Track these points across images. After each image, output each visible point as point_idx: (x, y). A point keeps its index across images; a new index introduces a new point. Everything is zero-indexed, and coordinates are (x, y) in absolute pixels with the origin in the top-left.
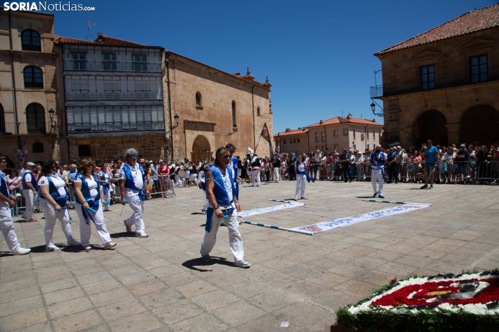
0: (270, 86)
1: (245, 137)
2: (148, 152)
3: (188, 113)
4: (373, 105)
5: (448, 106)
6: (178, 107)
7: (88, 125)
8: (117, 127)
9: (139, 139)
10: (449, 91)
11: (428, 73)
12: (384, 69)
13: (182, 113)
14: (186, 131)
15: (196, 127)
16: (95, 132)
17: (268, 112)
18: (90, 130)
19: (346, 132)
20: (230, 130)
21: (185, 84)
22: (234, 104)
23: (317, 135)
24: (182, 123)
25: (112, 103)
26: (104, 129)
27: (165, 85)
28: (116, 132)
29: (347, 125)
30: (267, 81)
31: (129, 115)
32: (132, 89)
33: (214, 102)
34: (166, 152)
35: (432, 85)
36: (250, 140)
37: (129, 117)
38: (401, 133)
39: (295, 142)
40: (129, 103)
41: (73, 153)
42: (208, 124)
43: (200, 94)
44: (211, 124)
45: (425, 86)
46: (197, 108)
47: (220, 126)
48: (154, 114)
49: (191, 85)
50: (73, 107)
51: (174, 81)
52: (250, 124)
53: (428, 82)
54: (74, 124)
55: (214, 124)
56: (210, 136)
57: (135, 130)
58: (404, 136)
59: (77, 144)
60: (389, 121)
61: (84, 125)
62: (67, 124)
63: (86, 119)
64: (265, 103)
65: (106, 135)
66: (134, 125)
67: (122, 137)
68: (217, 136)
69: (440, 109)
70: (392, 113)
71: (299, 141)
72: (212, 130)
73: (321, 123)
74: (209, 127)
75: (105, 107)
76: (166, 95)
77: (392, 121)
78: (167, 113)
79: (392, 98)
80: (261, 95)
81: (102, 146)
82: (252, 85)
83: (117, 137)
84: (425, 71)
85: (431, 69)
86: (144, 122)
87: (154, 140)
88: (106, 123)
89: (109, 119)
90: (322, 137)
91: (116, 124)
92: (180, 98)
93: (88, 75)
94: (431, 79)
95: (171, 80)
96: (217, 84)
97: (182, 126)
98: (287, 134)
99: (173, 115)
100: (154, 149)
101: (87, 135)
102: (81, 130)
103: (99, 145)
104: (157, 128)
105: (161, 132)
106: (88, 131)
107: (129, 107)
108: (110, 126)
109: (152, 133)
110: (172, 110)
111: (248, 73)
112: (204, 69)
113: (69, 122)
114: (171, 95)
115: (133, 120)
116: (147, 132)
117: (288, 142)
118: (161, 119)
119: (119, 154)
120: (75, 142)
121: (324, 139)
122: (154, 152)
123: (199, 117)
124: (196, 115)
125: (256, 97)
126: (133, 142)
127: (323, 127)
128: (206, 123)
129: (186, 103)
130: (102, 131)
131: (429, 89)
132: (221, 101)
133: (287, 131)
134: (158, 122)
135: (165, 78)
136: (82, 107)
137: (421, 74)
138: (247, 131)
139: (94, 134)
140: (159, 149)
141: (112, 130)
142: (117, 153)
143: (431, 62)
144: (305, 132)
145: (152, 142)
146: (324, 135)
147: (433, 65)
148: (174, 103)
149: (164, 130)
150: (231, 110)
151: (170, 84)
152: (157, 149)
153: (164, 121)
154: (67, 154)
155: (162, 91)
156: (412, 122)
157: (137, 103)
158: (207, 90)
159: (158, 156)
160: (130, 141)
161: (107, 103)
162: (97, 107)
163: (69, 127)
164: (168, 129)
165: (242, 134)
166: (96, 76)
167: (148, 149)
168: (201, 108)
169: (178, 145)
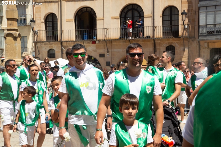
50: (207, 7)
54: (206, 25)
59: (208, 47)
61: (217, 26)
62: (199, 26)
63: (219, 20)
101: (219, 37)
102: (213, 32)
106: (220, 32)
113: (201, 23)
120: (206, 45)
136: (216, 6)
163: (201, 29)
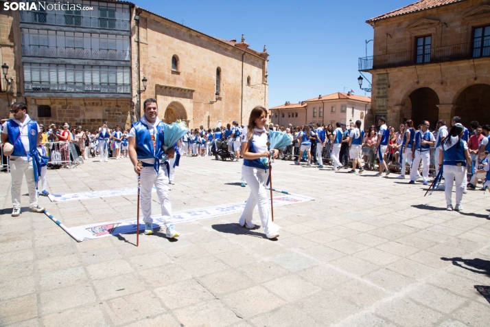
0: (267, 55)
1: (231, 108)
2: (113, 117)
3: (162, 77)
4: (360, 78)
5: (442, 83)
6: (149, 70)
7: (47, 83)
8: (79, 88)
9: (104, 102)
10: (445, 66)
11: (424, 45)
12: (376, 39)
13: (153, 76)
14: (158, 96)
15: (170, 92)
16: (54, 91)
17: (261, 82)
18: (49, 89)
19: (344, 109)
20: (212, 98)
21: (160, 45)
22: (219, 71)
23: (315, 111)
24: (154, 87)
25: (73, 62)
26: (65, 89)
27: (134, 45)
28: (77, 93)
29: (346, 101)
30: (265, 50)
31: (92, 76)
32: (96, 47)
33: (195, 67)
34: (132, 118)
35: (427, 59)
36: (237, 111)
37: (93, 78)
38: (388, 111)
39: (293, 116)
40: (92, 62)
42: (185, 90)
43: (178, 57)
44: (189, 90)
45: (420, 59)
46: (173, 72)
47: (200, 94)
48: (120, 75)
49: (167, 48)
50: (31, 63)
51: (145, 42)
52: (238, 93)
53: (424, 54)
54: (32, 82)
55: (193, 91)
56: (187, 104)
57: (99, 92)
58: (392, 115)
59: (35, 104)
60: (377, 97)
61: (43, 83)
62: (24, 82)
63: (45, 78)
64: (257, 73)
65: (66, 95)
66: (97, 86)
67: (84, 99)
68: (196, 104)
69: (432, 87)
70: (380, 88)
71: (297, 116)
72: (191, 97)
73: (320, 97)
74: (187, 94)
75: (66, 65)
76: (135, 56)
77: (380, 97)
78: (135, 75)
79: (382, 71)
80: (253, 64)
81: (63, 107)
82: (243, 52)
83: (79, 99)
84: (421, 42)
85: (428, 41)
86: (108, 84)
87: (119, 104)
88: (66, 83)
89: (70, 79)
90: (320, 112)
91: (77, 84)
92: (153, 60)
93: (48, 30)
94: (427, 52)
95: (142, 40)
96: (200, 48)
97: (154, 90)
98: (287, 107)
99: (142, 78)
100: (119, 114)
101: (45, 94)
102: (40, 89)
103: (60, 106)
104: (122, 91)
105: (126, 96)
106: (46, 90)
107: (92, 66)
108: (71, 86)
109: (117, 96)
110: (141, 73)
111: (243, 40)
112: (184, 30)
113: (26, 79)
114: (141, 57)
115: (96, 81)
116: (111, 95)
117: (286, 115)
118: (127, 82)
119: (81, 117)
121: (321, 115)
122: (120, 116)
123: (175, 82)
124: (171, 79)
125: (247, 66)
126: (97, 104)
127: (321, 102)
128: (182, 89)
129: (159, 66)
130: (62, 91)
131: (423, 63)
132: (203, 67)
133: (286, 104)
134: (124, 84)
135: (134, 37)
136: (40, 64)
137: (416, 46)
138: (233, 101)
139: (53, 94)
140: (125, 113)
141: (73, 90)
142: (79, 116)
143: (428, 32)
144: (303, 106)
145: (117, 106)
146: (321, 110)
147: (430, 35)
148: (145, 65)
149: (131, 94)
150: (214, 77)
151: (140, 44)
152: (123, 114)
153: (131, 85)
155: (130, 52)
156: (401, 100)
157: (101, 63)
158: (187, 54)
159: (124, 121)
160: (93, 103)
161: (68, 61)
162: (58, 65)
163: (26, 85)
164: (135, 93)
165: (227, 104)
166: (56, 31)
167: (113, 114)
168: (178, 73)
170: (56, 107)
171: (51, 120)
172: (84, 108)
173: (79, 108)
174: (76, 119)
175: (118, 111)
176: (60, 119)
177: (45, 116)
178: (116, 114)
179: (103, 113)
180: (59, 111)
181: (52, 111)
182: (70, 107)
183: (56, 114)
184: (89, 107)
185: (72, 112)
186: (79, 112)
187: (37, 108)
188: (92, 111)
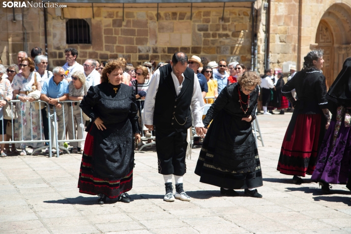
2: (213, 42)
9: (195, 11)
41: (54, 36)
67: (157, 6)
81: (114, 22)
83: (147, 6)
87: (227, 15)
100: (227, 36)
103: (110, 21)
119: (150, 44)
122: (227, 41)
126: (182, 16)
140: (236, 34)
142: (146, 40)
145: (223, 19)
152: (233, 35)
154: (42, 38)
167: (214, 36)
169: (282, 28)
170: (102, 21)
171: (91, 50)
172: (156, 24)
173: (146, 24)
174: (140, 47)
175: (224, 29)
176: (108, 48)
177: (81, 42)
178: (220, 36)
179: (194, 34)
180: (108, 31)
181: (93, 32)
182: (128, 22)
183: (100, 37)
184: (165, 23)
185: (132, 32)
186: (146, 33)
187: (65, 24)
188: (172, 30)
